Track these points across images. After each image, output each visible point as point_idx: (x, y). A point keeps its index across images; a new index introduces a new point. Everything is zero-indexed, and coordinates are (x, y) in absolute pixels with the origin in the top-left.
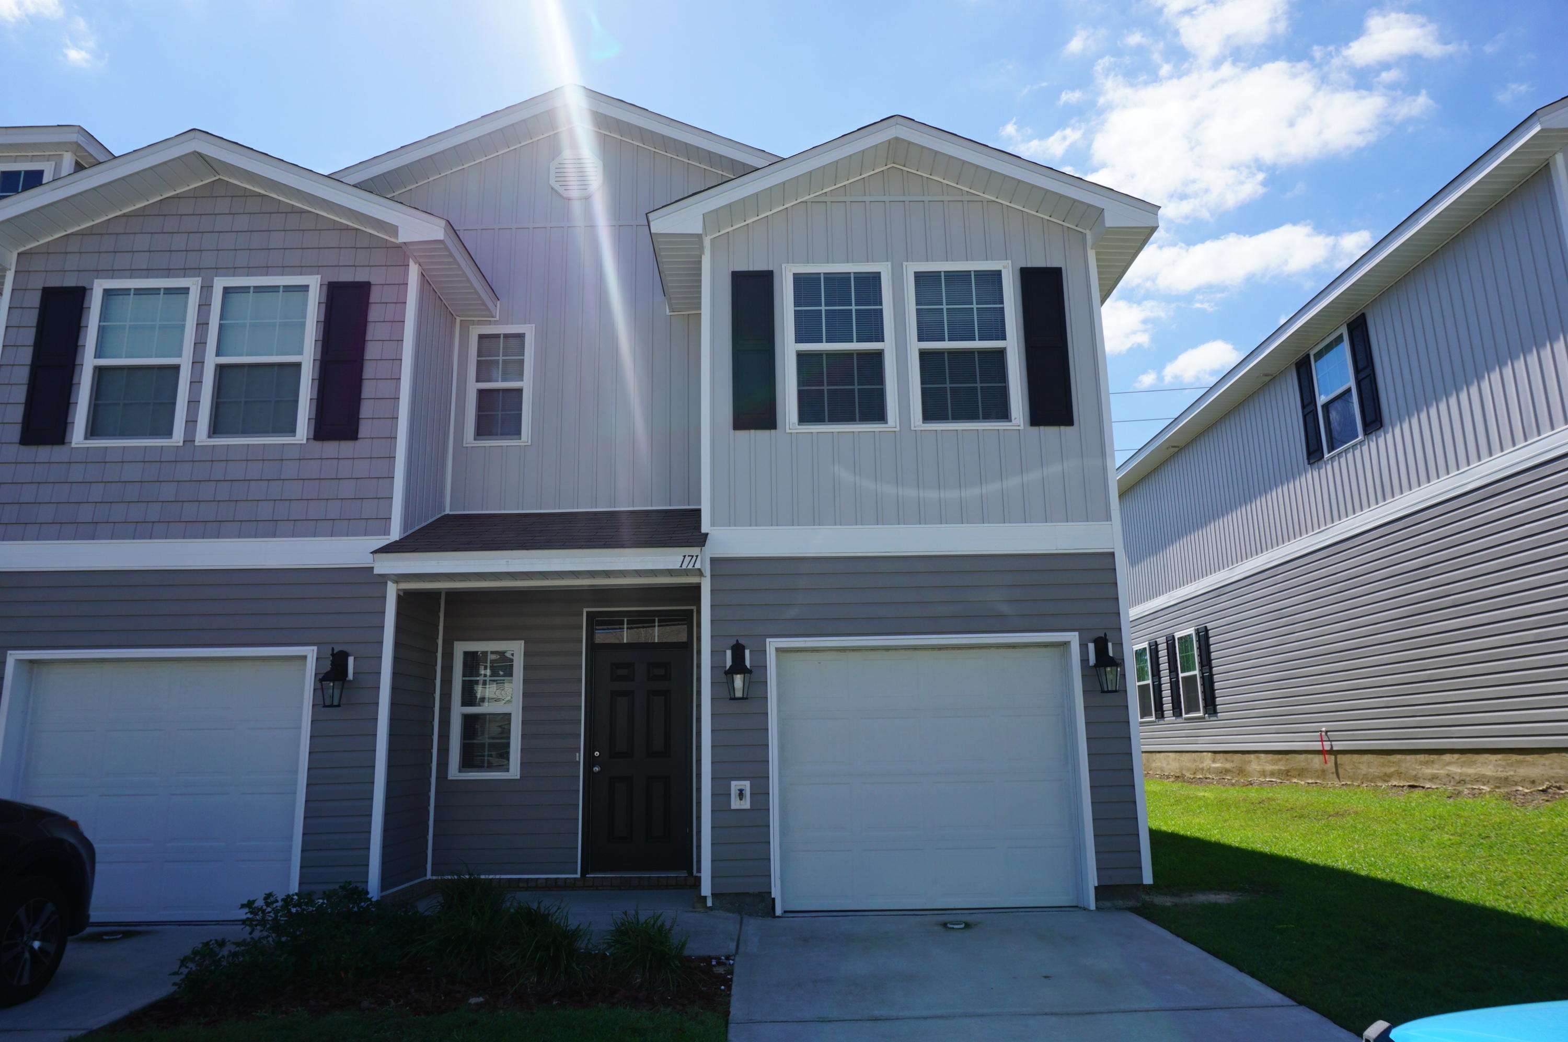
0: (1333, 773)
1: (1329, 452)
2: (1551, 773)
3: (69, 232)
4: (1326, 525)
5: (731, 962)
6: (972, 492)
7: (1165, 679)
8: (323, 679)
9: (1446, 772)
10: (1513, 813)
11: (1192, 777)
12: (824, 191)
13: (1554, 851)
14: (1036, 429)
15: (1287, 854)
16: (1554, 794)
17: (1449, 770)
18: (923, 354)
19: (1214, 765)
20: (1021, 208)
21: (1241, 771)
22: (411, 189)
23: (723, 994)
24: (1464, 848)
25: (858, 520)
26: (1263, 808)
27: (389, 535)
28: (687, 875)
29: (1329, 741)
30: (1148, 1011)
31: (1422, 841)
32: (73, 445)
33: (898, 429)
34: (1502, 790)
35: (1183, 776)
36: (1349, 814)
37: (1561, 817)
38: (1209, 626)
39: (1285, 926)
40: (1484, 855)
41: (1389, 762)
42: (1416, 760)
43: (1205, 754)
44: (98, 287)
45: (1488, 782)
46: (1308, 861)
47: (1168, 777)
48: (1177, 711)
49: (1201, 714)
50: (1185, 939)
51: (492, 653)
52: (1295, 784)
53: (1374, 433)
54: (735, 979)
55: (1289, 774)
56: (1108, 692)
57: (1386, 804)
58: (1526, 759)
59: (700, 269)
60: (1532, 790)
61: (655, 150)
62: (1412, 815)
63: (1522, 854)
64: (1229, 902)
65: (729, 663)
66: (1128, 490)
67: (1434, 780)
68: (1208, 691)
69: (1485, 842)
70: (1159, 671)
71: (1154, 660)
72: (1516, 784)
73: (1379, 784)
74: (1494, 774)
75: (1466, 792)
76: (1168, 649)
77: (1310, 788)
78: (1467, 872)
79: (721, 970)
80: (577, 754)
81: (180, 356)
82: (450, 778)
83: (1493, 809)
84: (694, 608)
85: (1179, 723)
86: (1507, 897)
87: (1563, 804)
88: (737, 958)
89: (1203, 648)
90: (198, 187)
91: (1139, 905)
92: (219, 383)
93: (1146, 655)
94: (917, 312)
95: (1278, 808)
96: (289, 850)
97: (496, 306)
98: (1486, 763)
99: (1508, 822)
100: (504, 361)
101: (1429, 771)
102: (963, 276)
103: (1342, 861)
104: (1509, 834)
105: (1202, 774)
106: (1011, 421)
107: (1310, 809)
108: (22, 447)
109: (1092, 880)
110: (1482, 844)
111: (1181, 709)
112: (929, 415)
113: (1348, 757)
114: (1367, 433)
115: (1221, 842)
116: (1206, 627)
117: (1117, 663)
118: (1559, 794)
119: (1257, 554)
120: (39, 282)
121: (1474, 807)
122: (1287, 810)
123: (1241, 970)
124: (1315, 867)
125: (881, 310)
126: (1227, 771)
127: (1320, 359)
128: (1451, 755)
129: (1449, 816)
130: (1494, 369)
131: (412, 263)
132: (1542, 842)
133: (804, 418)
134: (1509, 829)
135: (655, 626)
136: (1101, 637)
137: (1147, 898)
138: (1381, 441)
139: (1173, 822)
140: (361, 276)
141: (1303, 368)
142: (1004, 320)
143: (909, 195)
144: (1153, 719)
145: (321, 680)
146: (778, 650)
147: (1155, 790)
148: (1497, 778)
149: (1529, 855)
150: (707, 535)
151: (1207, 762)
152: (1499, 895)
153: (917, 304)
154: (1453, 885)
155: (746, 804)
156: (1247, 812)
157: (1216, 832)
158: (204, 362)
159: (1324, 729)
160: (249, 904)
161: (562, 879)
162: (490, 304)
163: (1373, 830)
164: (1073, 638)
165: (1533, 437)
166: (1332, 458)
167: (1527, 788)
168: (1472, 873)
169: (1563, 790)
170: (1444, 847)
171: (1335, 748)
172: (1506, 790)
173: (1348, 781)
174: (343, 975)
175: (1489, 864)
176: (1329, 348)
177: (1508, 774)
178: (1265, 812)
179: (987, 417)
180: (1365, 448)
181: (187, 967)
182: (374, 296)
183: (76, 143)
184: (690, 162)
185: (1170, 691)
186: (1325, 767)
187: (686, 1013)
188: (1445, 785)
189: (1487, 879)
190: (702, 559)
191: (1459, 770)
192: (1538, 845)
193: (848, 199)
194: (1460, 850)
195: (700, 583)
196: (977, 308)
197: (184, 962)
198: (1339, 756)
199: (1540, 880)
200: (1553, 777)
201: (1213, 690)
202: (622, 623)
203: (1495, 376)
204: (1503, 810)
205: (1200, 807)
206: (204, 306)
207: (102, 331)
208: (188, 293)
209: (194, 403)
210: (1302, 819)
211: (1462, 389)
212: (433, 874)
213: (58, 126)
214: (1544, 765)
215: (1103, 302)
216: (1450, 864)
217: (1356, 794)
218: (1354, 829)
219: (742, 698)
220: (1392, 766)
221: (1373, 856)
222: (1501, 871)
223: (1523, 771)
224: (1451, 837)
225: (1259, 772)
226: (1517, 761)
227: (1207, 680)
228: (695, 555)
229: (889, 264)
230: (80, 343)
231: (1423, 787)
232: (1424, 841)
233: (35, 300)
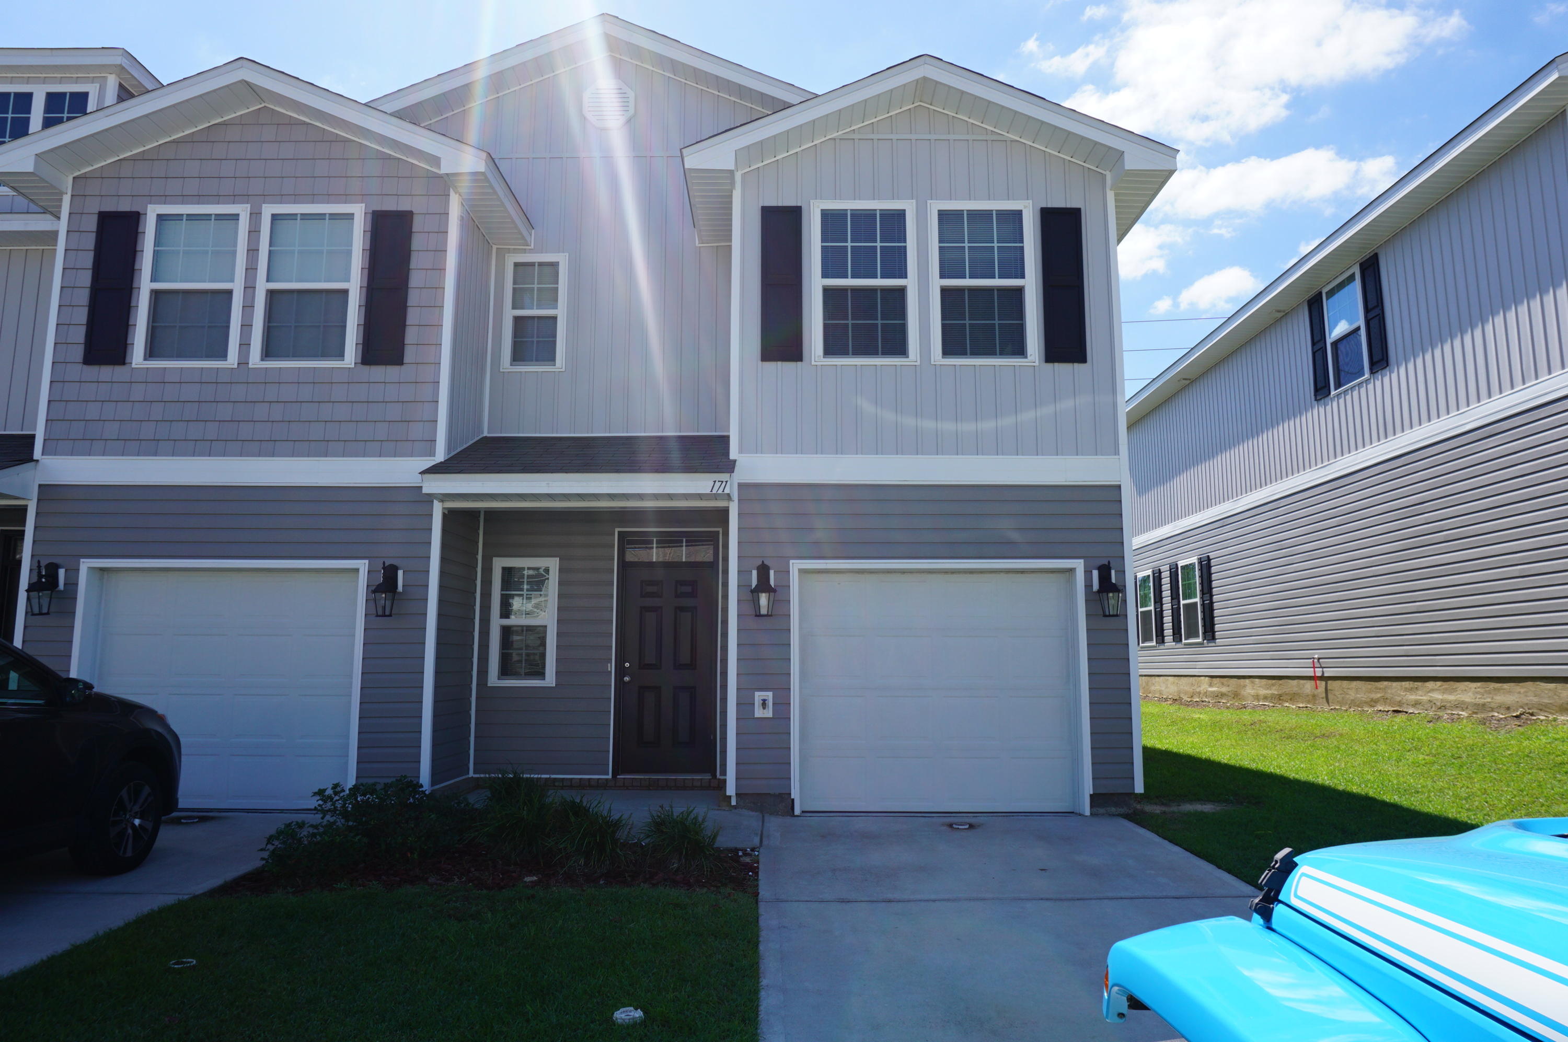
0: (1322, 698)
1: (1336, 389)
2: (1525, 700)
3: (122, 157)
4: (1329, 461)
5: (757, 853)
6: (988, 425)
7: (1167, 606)
8: (375, 590)
9: (1429, 699)
10: (1486, 737)
11: (1189, 700)
12: (852, 128)
13: (1519, 771)
14: (1050, 365)
15: (1272, 770)
16: (1526, 719)
17: (1431, 697)
18: (945, 291)
19: (1210, 689)
20: (1044, 149)
21: (1236, 695)
22: (447, 117)
23: (752, 878)
24: (1436, 766)
25: (878, 450)
26: (1254, 729)
27: (435, 456)
28: (711, 777)
29: (1321, 667)
30: (1132, 898)
31: (1399, 760)
32: (134, 366)
33: (918, 363)
34: (1479, 716)
35: (1181, 699)
36: (1335, 736)
37: (1529, 740)
38: (1212, 555)
39: (1263, 832)
40: (1454, 773)
41: (1376, 688)
42: (1401, 686)
43: (1202, 678)
44: (152, 212)
45: (1467, 708)
46: (1291, 777)
47: (1166, 700)
48: (1177, 636)
49: (1200, 640)
50: (1170, 841)
51: (529, 569)
52: (1286, 708)
53: (1380, 372)
54: (761, 866)
55: (1281, 698)
56: (1110, 616)
57: (1369, 727)
58: (1503, 688)
59: (731, 203)
60: (1507, 715)
61: (686, 82)
62: (1394, 738)
63: (1489, 773)
64: (1214, 811)
65: (754, 583)
66: (1136, 421)
67: (1417, 706)
68: (1208, 619)
69: (1456, 762)
70: (1161, 598)
71: (1157, 587)
72: (1492, 710)
73: (1366, 709)
74: (1473, 700)
75: (1446, 717)
76: (1171, 577)
77: (1300, 712)
78: (1436, 787)
79: (748, 860)
80: (609, 665)
81: (232, 281)
82: (489, 685)
83: (1468, 732)
84: (720, 530)
85: (1179, 648)
86: (1468, 810)
87: (1533, 729)
88: (761, 850)
89: (1205, 576)
90: (244, 114)
91: (1130, 812)
92: (270, 309)
93: (1149, 582)
94: (939, 249)
95: (1268, 729)
96: (346, 747)
97: (531, 235)
98: (1465, 690)
99: (1480, 745)
100: (539, 289)
101: (1412, 697)
102: (984, 216)
103: (1323, 777)
104: (1479, 755)
105: (1199, 698)
106: (1026, 357)
107: (1298, 731)
108: (85, 367)
109: (1088, 788)
110: (1453, 763)
111: (1181, 635)
112: (948, 351)
113: (1338, 683)
114: (1373, 371)
115: (1211, 759)
116: (1208, 556)
117: (1119, 589)
118: (1531, 720)
119: (1261, 487)
120: (95, 206)
121: (1452, 730)
122: (1277, 731)
123: (1219, 867)
124: (1297, 782)
125: (905, 247)
126: (1223, 695)
127: (1331, 297)
128: (1434, 682)
129: (1427, 738)
130: (1498, 313)
131: (452, 193)
132: (1508, 763)
133: (829, 351)
134: (1480, 750)
135: (682, 546)
136: (1105, 565)
137: (1138, 807)
138: (1386, 380)
139: (1168, 741)
140: (404, 206)
141: (1315, 305)
142: (1024, 258)
143: (935, 134)
144: (1154, 643)
145: (374, 592)
146: (802, 571)
147: (1153, 712)
148: (1475, 704)
149: (1495, 774)
150: (735, 461)
151: (1205, 686)
152: (1462, 808)
153: (940, 242)
154: (1421, 799)
155: (769, 713)
156: (1239, 733)
157: (1207, 750)
158: (255, 287)
159: (1316, 656)
160: (321, 792)
161: (594, 779)
162: (525, 233)
163: (1354, 750)
164: (1079, 565)
165: (1530, 380)
166: (1338, 395)
167: (1502, 714)
168: (1441, 789)
169: (1535, 716)
170: (1418, 766)
171: (1326, 675)
172: (1483, 716)
173: (1337, 705)
174: (409, 855)
175: (1458, 781)
176: (1341, 286)
177: (1485, 701)
178: (1256, 733)
179: (1003, 353)
180: (1371, 386)
181: (273, 845)
182: (417, 224)
183: (121, 65)
184: (719, 94)
185: (1171, 617)
186: (1316, 692)
187: (720, 893)
188: (1426, 710)
189: (1453, 794)
190: (730, 484)
191: (1440, 697)
192: (1505, 765)
193: (875, 136)
194: (1433, 768)
195: (728, 507)
196: (998, 247)
197: (270, 840)
198: (1329, 682)
199: (1502, 796)
200: (1527, 704)
201: (1212, 617)
202: (651, 542)
203: (1499, 320)
204: (1477, 733)
205: (1194, 728)
206: (254, 232)
207: (156, 254)
208: (238, 220)
209: (246, 326)
210: (1290, 739)
211: (1467, 331)
212: (475, 772)
213: (103, 48)
214: (1519, 693)
215: (1119, 241)
216: (1421, 781)
217: (1342, 718)
218: (1337, 749)
219: (767, 615)
220: (1379, 692)
221: (1352, 773)
222: (1468, 787)
223: (1500, 698)
224: (1426, 757)
225: (1253, 696)
226: (1495, 689)
227: (1207, 607)
228: (724, 480)
229: (914, 201)
230: (137, 267)
231: (1406, 712)
232: (1401, 760)
233: (91, 224)
